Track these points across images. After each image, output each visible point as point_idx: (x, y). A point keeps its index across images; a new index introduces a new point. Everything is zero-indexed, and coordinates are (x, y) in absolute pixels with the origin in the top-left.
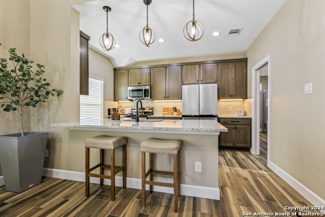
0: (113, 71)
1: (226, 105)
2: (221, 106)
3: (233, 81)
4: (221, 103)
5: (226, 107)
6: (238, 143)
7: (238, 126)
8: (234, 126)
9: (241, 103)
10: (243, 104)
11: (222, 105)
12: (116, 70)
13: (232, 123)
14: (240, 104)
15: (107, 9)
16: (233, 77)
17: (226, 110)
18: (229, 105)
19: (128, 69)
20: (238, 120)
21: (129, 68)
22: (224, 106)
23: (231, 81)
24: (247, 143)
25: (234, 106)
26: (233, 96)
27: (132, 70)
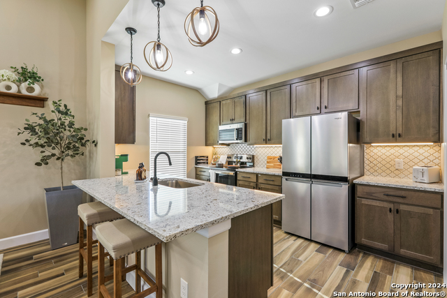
0: (204, 106)
1: (388, 154)
2: (375, 157)
3: (400, 103)
4: (375, 151)
5: (388, 160)
6: (401, 247)
7: (403, 207)
8: (391, 206)
9: (432, 151)
10: (436, 155)
11: (379, 154)
12: (207, 103)
13: (386, 198)
14: (426, 154)
15: (131, 31)
16: (400, 93)
17: (388, 166)
18: (397, 154)
19: (219, 101)
20: (403, 193)
21: (221, 98)
22: (384, 157)
23: (392, 103)
24: (429, 253)
25: (411, 157)
26: (400, 135)
27: (224, 102)
